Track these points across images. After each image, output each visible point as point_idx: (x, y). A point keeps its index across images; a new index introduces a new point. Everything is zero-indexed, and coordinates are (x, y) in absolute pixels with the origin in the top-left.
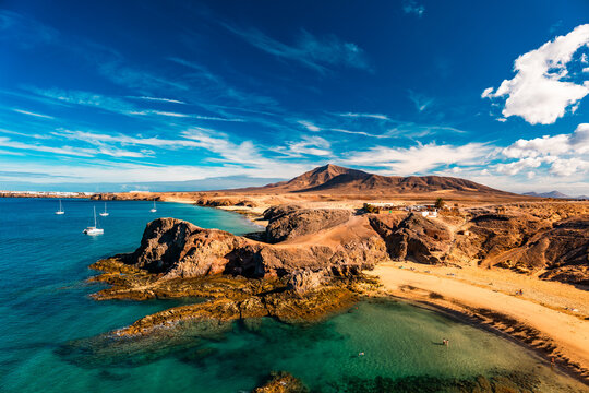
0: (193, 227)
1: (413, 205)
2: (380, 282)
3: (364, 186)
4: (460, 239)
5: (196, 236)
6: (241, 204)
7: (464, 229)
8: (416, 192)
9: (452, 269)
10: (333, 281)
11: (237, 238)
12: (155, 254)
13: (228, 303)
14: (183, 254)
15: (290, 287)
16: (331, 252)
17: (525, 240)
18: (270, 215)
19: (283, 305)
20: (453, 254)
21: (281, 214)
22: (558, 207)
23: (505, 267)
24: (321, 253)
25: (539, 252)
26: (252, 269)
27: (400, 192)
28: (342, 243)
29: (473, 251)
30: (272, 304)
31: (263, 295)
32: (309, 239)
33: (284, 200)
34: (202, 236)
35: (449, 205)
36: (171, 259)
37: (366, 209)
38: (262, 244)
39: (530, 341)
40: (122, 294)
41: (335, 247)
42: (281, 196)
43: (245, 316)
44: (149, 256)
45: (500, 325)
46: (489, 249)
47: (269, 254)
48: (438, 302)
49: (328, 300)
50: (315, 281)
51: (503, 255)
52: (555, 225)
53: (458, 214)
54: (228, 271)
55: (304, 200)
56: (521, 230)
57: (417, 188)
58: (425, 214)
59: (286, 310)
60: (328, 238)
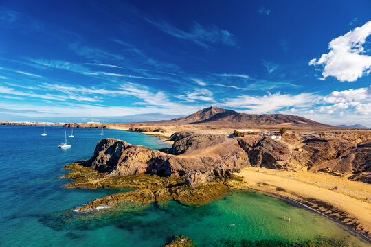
0: (126, 144)
1: (266, 132)
2: (244, 180)
3: (234, 120)
4: (296, 153)
5: (129, 150)
6: (157, 131)
7: (298, 147)
8: (267, 124)
9: (291, 173)
10: (214, 179)
11: (154, 151)
12: (102, 161)
13: (148, 192)
14: (120, 160)
15: (187, 182)
16: (213, 161)
17: (339, 155)
18: (175, 138)
19: (182, 193)
20: (291, 163)
21: (182, 137)
22: (361, 134)
23: (326, 172)
24: (206, 161)
25: (348, 162)
26: (163, 171)
27: (258, 124)
28: (220, 155)
29: (305, 161)
30: (175, 193)
31: (170, 187)
32: (199, 153)
33: (183, 128)
34: (132, 150)
35: (288, 132)
36: (113, 164)
37: (236, 134)
38: (170, 155)
39: (342, 219)
40: (81, 185)
41: (216, 158)
42: (182, 126)
43: (158, 200)
44: (99, 162)
45: (322, 209)
46: (315, 160)
47: (174, 162)
48: (282, 193)
49: (211, 191)
50: (203, 179)
51: (324, 164)
52: (358, 145)
53: (295, 138)
54: (148, 172)
55: (197, 129)
56: (336, 148)
57: (268, 122)
58: (273, 137)
59: (184, 196)
60: (211, 152)
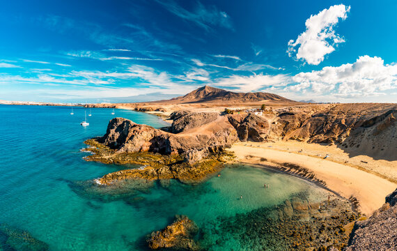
0: (132, 123)
1: (250, 108)
2: (235, 155)
3: (225, 99)
4: (273, 126)
5: (133, 129)
6: (158, 110)
7: (275, 121)
8: (251, 101)
9: (270, 144)
10: (209, 156)
11: (156, 130)
12: (113, 138)
13: (152, 170)
14: (127, 138)
15: (186, 160)
16: (208, 138)
17: (301, 124)
18: (174, 117)
19: (182, 171)
20: (271, 135)
21: (180, 116)
22: (313, 107)
23: (294, 139)
24: (202, 139)
25: (307, 130)
26: (164, 149)
27: (244, 102)
28: (214, 132)
29: (280, 132)
30: (175, 171)
31: (170, 165)
32: (195, 131)
33: (181, 108)
34: (137, 129)
35: (268, 108)
36: (122, 141)
37: (226, 112)
38: (170, 134)
39: (305, 175)
40: (97, 159)
41: (210, 135)
42: (179, 105)
43: (161, 178)
44: (110, 139)
45: (293, 170)
46: (287, 131)
47: (174, 140)
48: (265, 163)
49: (207, 168)
50: (199, 156)
51: (293, 133)
52: (312, 116)
53: (272, 113)
54: (151, 150)
55: (192, 108)
56: (300, 120)
57: (252, 99)
58: (256, 113)
59: (184, 175)
60: (206, 130)
